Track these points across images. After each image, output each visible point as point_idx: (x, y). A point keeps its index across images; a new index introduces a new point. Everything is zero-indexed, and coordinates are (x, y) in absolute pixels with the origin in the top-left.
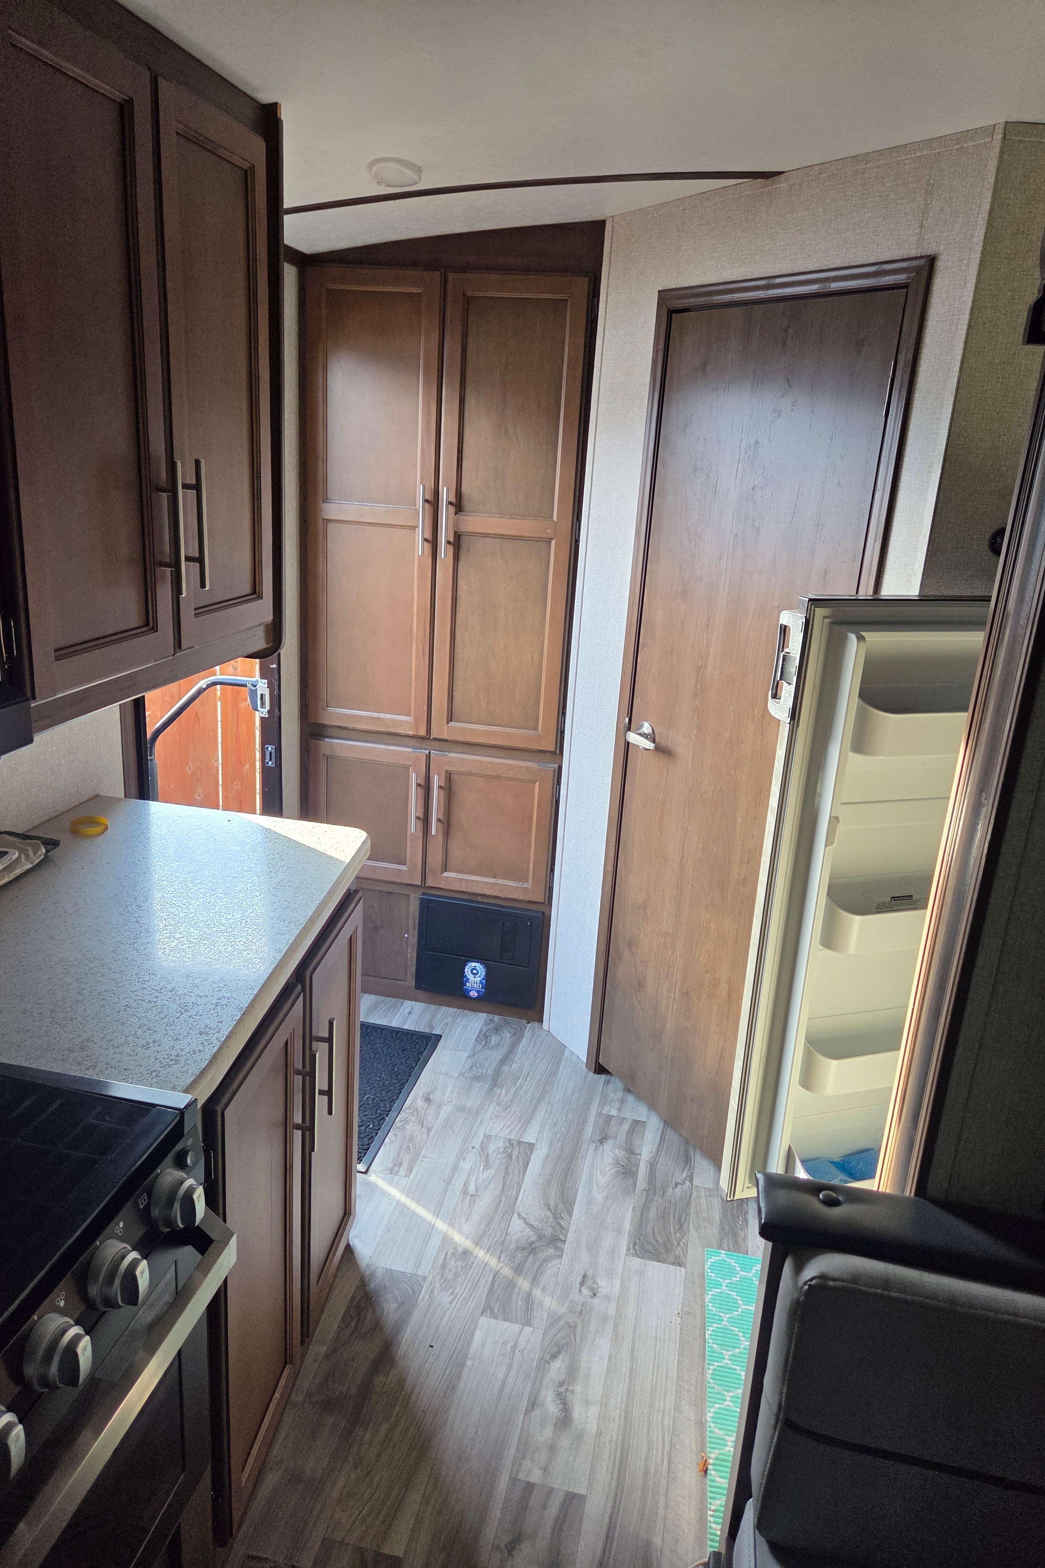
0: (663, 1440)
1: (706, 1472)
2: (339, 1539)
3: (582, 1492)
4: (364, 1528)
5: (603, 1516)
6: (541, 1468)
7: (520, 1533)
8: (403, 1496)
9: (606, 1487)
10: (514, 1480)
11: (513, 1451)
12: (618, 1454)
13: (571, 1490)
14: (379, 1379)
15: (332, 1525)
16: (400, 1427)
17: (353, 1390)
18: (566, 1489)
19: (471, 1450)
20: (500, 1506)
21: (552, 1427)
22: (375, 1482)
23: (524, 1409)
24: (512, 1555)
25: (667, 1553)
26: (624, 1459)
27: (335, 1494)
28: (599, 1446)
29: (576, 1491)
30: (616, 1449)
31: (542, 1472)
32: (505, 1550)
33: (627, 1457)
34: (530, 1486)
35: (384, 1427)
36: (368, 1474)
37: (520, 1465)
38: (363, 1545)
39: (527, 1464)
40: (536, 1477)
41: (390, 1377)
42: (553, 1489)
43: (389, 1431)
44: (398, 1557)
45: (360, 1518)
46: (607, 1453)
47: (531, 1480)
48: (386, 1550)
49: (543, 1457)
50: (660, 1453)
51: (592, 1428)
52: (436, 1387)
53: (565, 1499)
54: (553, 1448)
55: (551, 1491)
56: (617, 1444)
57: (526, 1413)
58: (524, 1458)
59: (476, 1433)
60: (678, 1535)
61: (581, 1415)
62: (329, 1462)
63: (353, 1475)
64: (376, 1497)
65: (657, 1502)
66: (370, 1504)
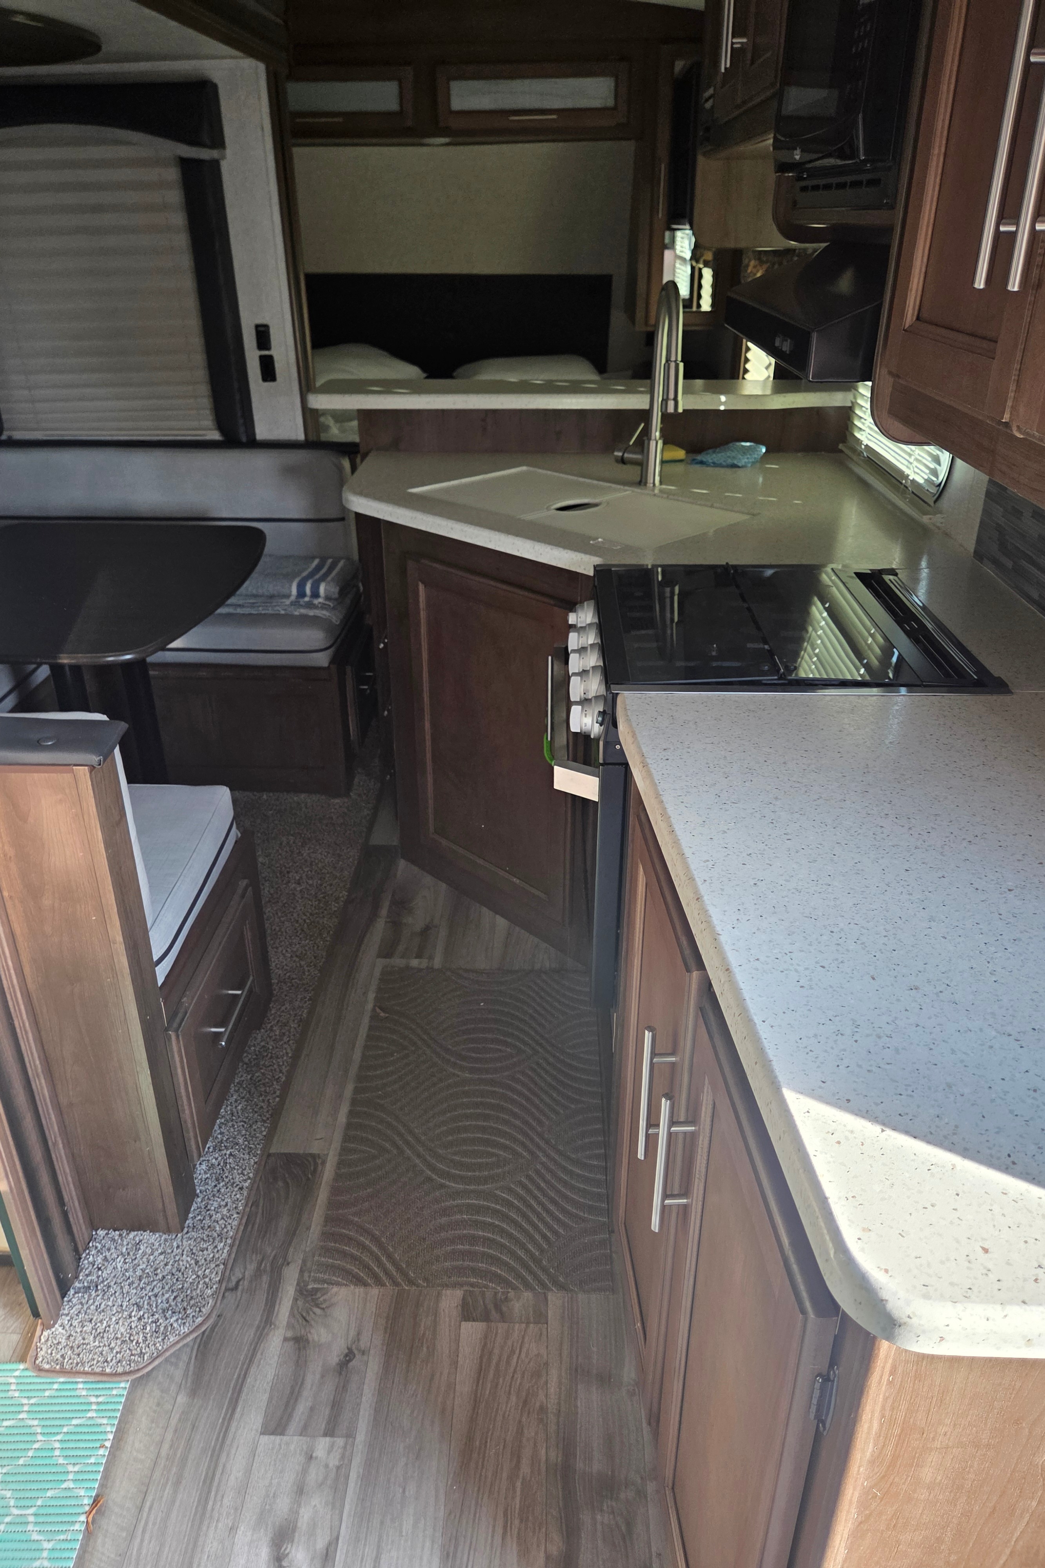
0: (142, 1541)
1: (96, 1501)
2: (532, 1325)
3: (265, 1439)
4: (509, 1343)
5: (242, 1415)
6: (316, 1458)
7: (340, 1374)
8: (477, 1386)
9: (233, 1451)
10: (350, 1435)
11: (353, 1476)
12: (211, 1503)
13: (278, 1437)
14: (556, 1546)
15: (544, 1338)
16: (505, 1475)
17: (586, 1517)
18: (285, 1438)
19: (406, 1464)
20: (364, 1399)
21: (299, 1524)
22: (514, 1398)
23: (340, 1544)
24: (348, 1348)
25: (173, 1388)
26: (203, 1501)
27: (554, 1373)
28: (236, 1509)
29: (272, 1437)
30: (213, 1509)
31: (314, 1455)
32: (356, 1352)
33: (199, 1501)
34: (329, 1432)
35: (525, 1469)
36: (525, 1402)
37: (343, 1457)
38: (506, 1325)
39: (334, 1461)
40: (322, 1445)
41: (542, 1554)
42: (301, 1435)
43: (517, 1466)
44: (465, 1321)
45: (517, 1352)
46: (225, 1501)
47: (328, 1439)
48: (480, 1326)
49: (314, 1474)
50: (152, 1517)
51: (243, 1535)
52: (472, 1552)
53: (287, 1425)
54: (300, 1490)
55: (304, 1431)
56: (211, 1517)
57: (337, 1539)
58: (338, 1468)
59: (404, 1492)
60: (155, 1412)
61: (257, 1555)
62: (576, 1407)
63: (541, 1396)
64: (508, 1378)
65: (171, 1447)
66: (512, 1369)
